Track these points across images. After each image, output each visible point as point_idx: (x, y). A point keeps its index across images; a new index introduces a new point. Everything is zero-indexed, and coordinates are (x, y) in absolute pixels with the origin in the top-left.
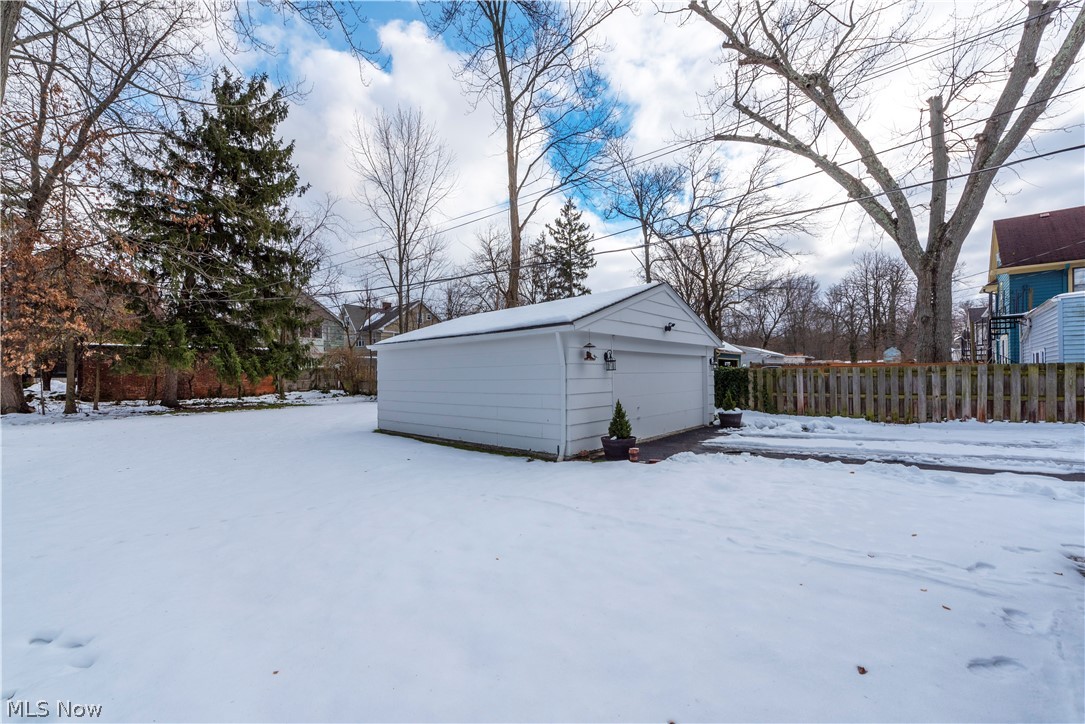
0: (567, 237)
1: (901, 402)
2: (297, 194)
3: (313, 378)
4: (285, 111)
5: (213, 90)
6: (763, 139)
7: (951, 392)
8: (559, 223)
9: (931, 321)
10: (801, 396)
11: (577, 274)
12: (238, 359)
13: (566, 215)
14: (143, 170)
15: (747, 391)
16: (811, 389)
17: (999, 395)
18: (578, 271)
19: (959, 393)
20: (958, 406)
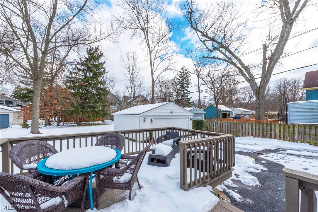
0: (183, 76)
1: (236, 131)
2: (106, 74)
3: (111, 117)
4: (103, 54)
5: (87, 52)
6: (215, 58)
7: (247, 129)
8: (180, 72)
9: (258, 108)
10: (215, 128)
11: (186, 87)
12: (91, 114)
13: (183, 70)
14: (72, 72)
15: (203, 126)
16: (217, 126)
17: (257, 131)
18: (186, 86)
19: (249, 130)
20: (249, 133)
